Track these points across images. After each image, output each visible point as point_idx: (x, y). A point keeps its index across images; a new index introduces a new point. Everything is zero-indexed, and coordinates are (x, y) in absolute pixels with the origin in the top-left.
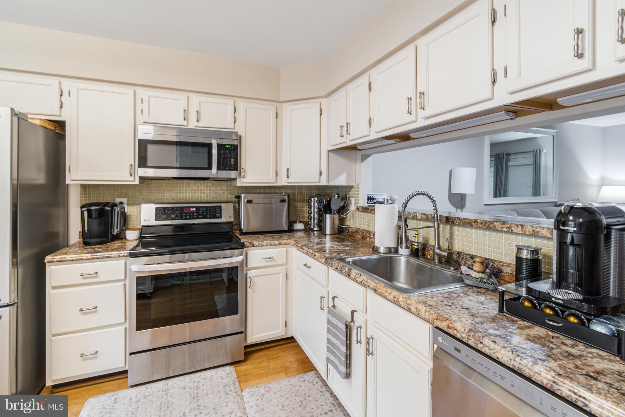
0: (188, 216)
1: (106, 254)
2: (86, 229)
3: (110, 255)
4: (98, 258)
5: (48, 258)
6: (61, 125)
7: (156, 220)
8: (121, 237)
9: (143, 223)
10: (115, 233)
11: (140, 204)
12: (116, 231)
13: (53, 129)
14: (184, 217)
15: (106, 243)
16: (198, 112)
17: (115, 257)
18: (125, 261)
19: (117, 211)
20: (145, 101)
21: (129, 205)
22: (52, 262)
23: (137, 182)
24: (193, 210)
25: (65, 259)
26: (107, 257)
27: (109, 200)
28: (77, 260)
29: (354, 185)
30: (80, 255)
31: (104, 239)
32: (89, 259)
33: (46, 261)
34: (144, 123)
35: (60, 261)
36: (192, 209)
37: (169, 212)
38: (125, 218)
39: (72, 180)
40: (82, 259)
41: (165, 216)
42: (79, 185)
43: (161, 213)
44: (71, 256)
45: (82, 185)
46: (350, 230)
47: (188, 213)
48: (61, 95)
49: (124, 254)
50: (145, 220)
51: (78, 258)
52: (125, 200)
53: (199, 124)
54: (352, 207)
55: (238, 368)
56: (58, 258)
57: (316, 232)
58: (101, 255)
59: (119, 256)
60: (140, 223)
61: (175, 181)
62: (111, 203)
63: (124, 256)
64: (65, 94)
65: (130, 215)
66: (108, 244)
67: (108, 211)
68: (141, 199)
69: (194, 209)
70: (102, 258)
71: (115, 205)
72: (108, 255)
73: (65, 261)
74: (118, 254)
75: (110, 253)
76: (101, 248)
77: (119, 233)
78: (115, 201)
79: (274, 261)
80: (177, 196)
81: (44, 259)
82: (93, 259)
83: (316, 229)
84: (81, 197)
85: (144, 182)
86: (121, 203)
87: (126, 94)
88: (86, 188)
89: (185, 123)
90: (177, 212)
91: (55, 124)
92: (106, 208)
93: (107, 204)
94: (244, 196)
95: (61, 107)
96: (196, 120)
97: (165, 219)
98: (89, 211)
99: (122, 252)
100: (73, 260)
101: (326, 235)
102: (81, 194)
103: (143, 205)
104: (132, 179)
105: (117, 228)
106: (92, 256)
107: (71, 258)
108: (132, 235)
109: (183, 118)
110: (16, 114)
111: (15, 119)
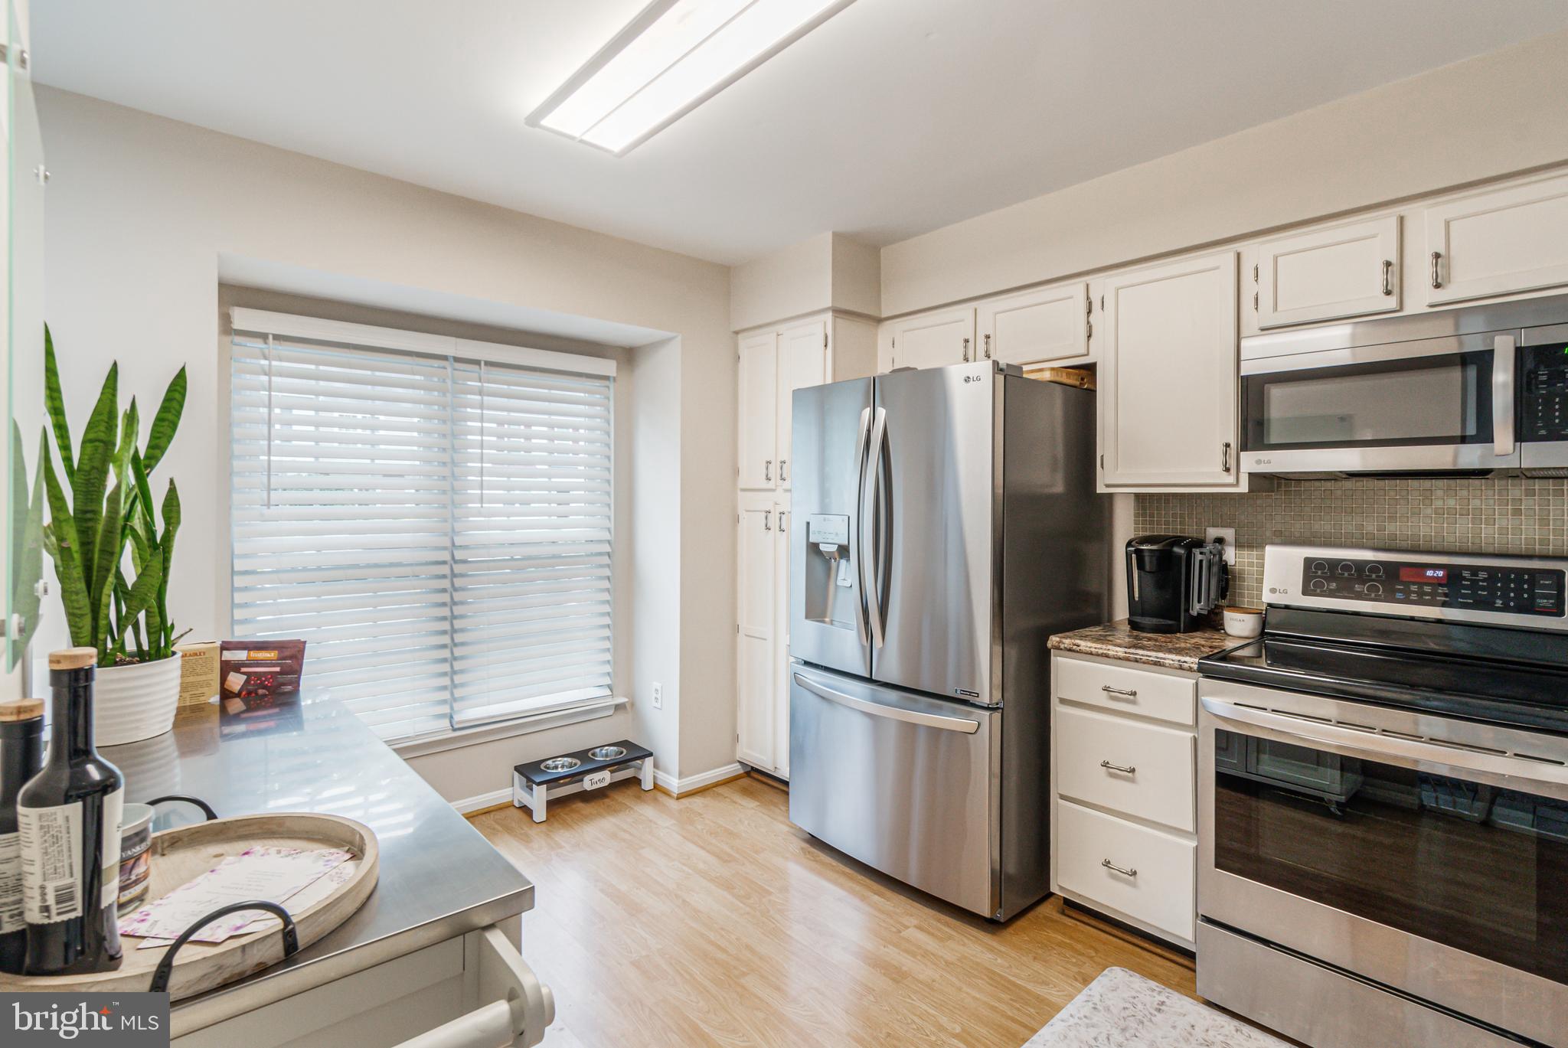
0: (1414, 592)
1: (1154, 655)
2: (1137, 595)
3: (1161, 658)
4: (1136, 661)
5: (1054, 639)
6: (1090, 369)
7: (1305, 593)
8: (1211, 622)
9: (1267, 597)
10: (1194, 613)
11: (1260, 546)
12: (1197, 608)
13: (1078, 383)
14: (1414, 597)
15: (1176, 633)
16: (1437, 256)
17: (1171, 667)
18: (1194, 681)
19: (1199, 557)
20: (1266, 274)
21: (1238, 545)
22: (1058, 648)
23: (1244, 487)
24: (1435, 576)
25: (1078, 649)
26: (1156, 663)
27: (1191, 531)
28: (1098, 655)
30: (1104, 647)
31: (1170, 622)
32: (1120, 659)
33: (1049, 645)
34: (1263, 330)
35: (1070, 650)
36: (1430, 573)
37: (1346, 574)
38: (1226, 581)
39: (1108, 486)
40: (1107, 656)
41: (1333, 585)
42: (1133, 496)
43: (1318, 575)
44: (1089, 644)
45: (1137, 495)
47: (1414, 583)
48: (1089, 312)
49: (1192, 665)
50: (1273, 591)
51: (1100, 651)
52: (1228, 534)
53: (1442, 295)
56: (1067, 642)
58: (1142, 655)
59: (1181, 668)
60: (1260, 597)
62: (1188, 538)
63: (1190, 669)
64: (1096, 306)
65: (1242, 572)
66: (1178, 635)
67: (1179, 557)
68: (1268, 534)
69: (1440, 573)
70: (1144, 663)
71: (1199, 543)
72: (1158, 658)
73: (1077, 652)
74: (1179, 661)
75: (1161, 655)
76: (1156, 640)
77: (1206, 613)
78: (1205, 533)
80: (1381, 529)
81: (1048, 639)
82: (1128, 659)
84: (1136, 523)
86: (1220, 541)
87: (1217, 268)
88: (1146, 503)
89: (1392, 302)
90: (1374, 576)
91: (1083, 372)
92: (1176, 550)
93: (1177, 541)
95: (1089, 336)
96: (1429, 281)
97: (1331, 594)
98: (1138, 552)
99: (1187, 659)
100: (1091, 654)
102: (1136, 515)
103: (1269, 549)
104: (1231, 479)
105: (1199, 602)
106: (1126, 653)
107: (1088, 649)
108: (1239, 625)
109: (1380, 288)
110: (1001, 370)
111: (1000, 378)
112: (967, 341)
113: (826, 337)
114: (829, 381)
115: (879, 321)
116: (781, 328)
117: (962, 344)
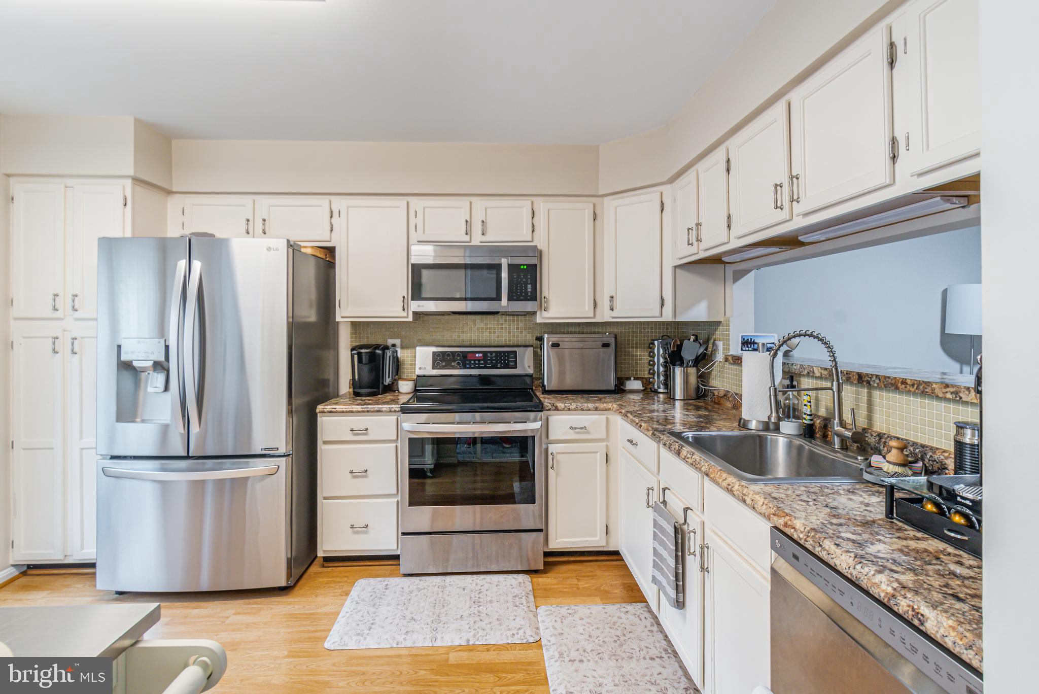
0: (473, 364)
1: (377, 407)
2: (356, 377)
3: (381, 408)
4: (368, 411)
5: (320, 408)
6: (331, 251)
7: (434, 368)
8: (391, 388)
9: (418, 372)
10: (386, 383)
11: (414, 347)
12: (388, 381)
13: (323, 257)
14: (468, 366)
15: (378, 395)
16: (483, 222)
17: (386, 412)
18: (396, 417)
19: (388, 355)
20: (420, 214)
21: (402, 348)
22: (323, 412)
23: (410, 319)
24: (479, 357)
25: (335, 410)
26: (379, 411)
27: (380, 341)
28: (347, 412)
29: (722, 321)
30: (350, 407)
31: (375, 390)
32: (359, 412)
33: (317, 411)
34: (418, 242)
35: (330, 412)
36: (477, 355)
37: (448, 358)
38: (398, 364)
39: (342, 317)
40: (352, 412)
41: (444, 364)
42: (349, 324)
43: (440, 360)
44: (341, 407)
45: (352, 323)
46: (716, 393)
47: (472, 360)
48: (331, 217)
49: (396, 409)
50: (420, 368)
51: (348, 410)
52: (397, 342)
53: (484, 239)
54: (720, 357)
55: (535, 580)
56: (329, 408)
57: (661, 396)
58: (371, 408)
59: (390, 411)
60: (415, 373)
61: (457, 316)
62: (382, 345)
63: (395, 411)
64: (335, 214)
65: (404, 361)
66: (379, 396)
67: (379, 355)
68: (416, 341)
69: (481, 355)
70: (372, 412)
71: (386, 348)
72: (379, 408)
73: (335, 412)
74: (389, 408)
75: (380, 406)
76: (372, 400)
77: (391, 383)
78: (387, 342)
79: (588, 433)
80: (459, 337)
81: (316, 408)
82: (363, 412)
83: (661, 390)
84: (351, 338)
85: (420, 317)
86: (394, 345)
87: (398, 207)
88: (357, 327)
89: (467, 238)
90: (458, 358)
91: (326, 251)
92: (378, 351)
93: (377, 347)
94: (548, 338)
95: (332, 231)
96: (481, 233)
97: (443, 368)
98: (359, 354)
99: (393, 406)
100: (343, 412)
101: (674, 399)
102: (352, 334)
103: (418, 348)
104: (405, 314)
105: (389, 377)
106: (362, 408)
107: (341, 410)
108: (405, 387)
109: (464, 232)
110: (291, 246)
111: (291, 250)
112: (248, 220)
113: (126, 199)
114: (128, 234)
115: (169, 192)
116: (70, 182)
117: (245, 222)
